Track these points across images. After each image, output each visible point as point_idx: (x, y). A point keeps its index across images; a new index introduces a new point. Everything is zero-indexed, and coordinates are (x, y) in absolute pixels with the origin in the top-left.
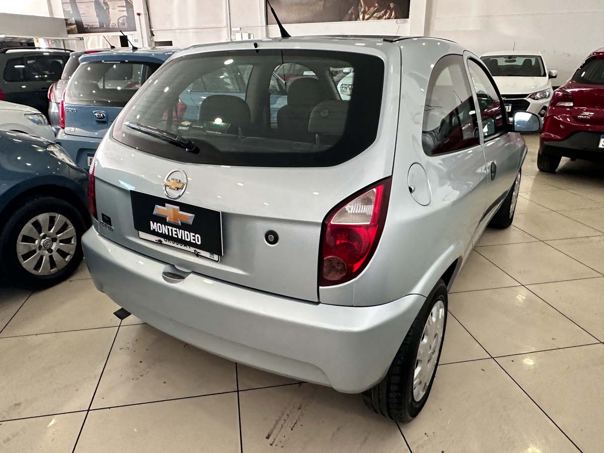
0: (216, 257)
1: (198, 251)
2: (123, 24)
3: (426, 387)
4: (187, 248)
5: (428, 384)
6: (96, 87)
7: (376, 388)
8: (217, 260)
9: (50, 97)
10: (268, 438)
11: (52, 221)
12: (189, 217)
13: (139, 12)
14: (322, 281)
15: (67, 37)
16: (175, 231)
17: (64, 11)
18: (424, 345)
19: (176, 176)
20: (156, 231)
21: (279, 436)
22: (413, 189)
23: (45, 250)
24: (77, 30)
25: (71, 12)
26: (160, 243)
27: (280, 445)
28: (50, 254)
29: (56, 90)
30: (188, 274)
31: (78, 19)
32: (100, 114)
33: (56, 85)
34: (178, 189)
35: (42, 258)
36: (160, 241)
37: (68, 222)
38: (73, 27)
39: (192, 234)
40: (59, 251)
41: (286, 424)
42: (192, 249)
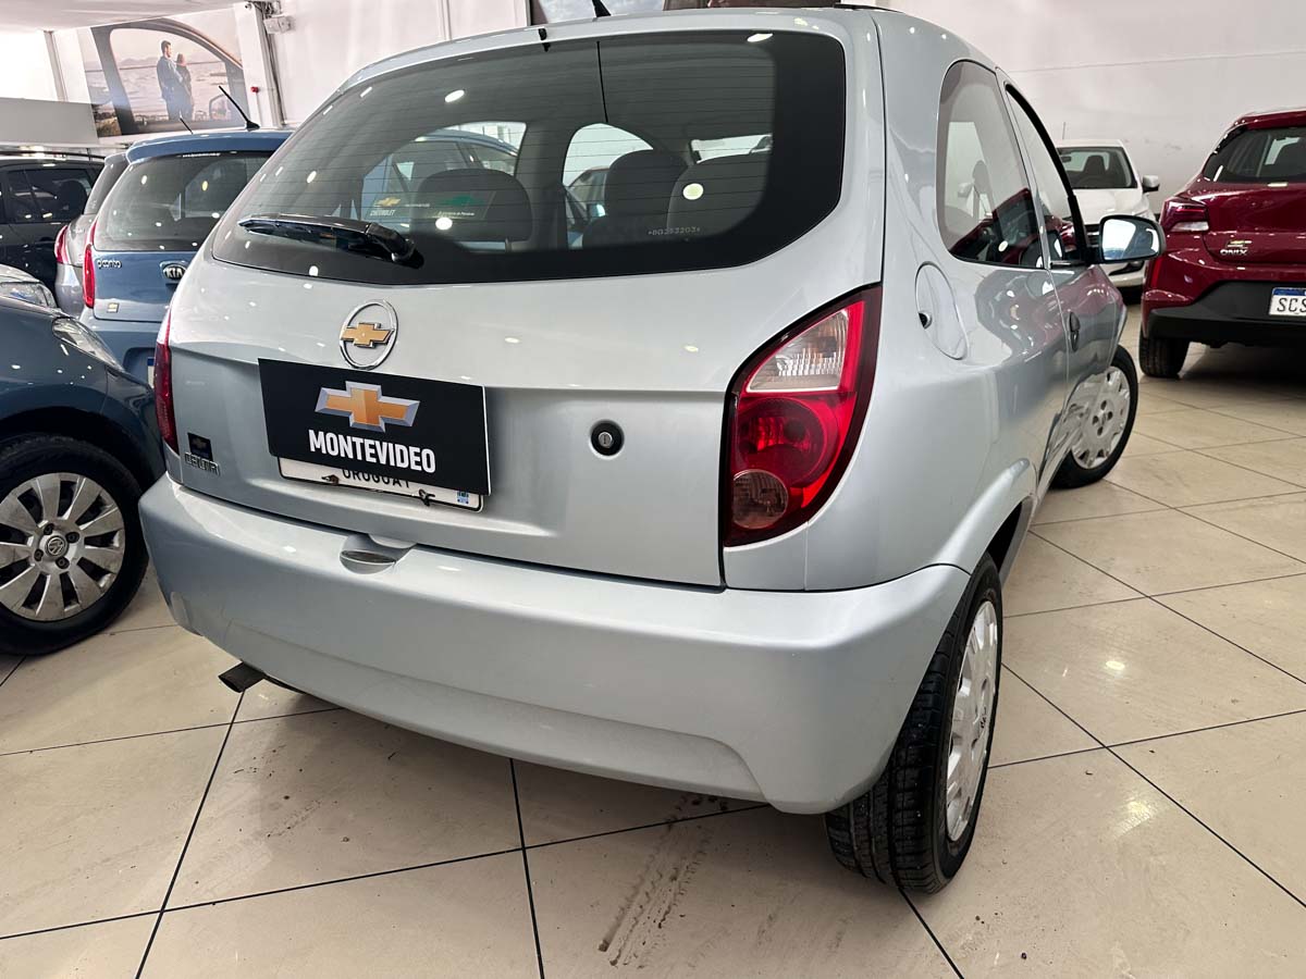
0: (473, 500)
1: (429, 489)
2: (222, 111)
3: (969, 810)
4: (402, 488)
5: (972, 803)
6: (165, 215)
7: (861, 803)
8: (476, 506)
9: (59, 253)
10: (604, 948)
11: (67, 491)
12: (406, 409)
13: (255, 86)
14: (730, 532)
15: (98, 143)
16: (371, 446)
17: (90, 88)
18: (965, 699)
19: (371, 316)
20: (324, 451)
21: (629, 944)
22: (928, 318)
23: (52, 561)
24: (118, 129)
25: (107, 90)
26: (333, 484)
27: (635, 962)
28: (63, 571)
29: (73, 237)
30: (402, 552)
31: (121, 104)
32: (176, 268)
33: (74, 226)
34: (376, 344)
35: (42, 578)
36: (333, 478)
37: (106, 496)
38: (112, 120)
39: (413, 450)
40: (83, 563)
41: (646, 914)
42: (414, 489)
